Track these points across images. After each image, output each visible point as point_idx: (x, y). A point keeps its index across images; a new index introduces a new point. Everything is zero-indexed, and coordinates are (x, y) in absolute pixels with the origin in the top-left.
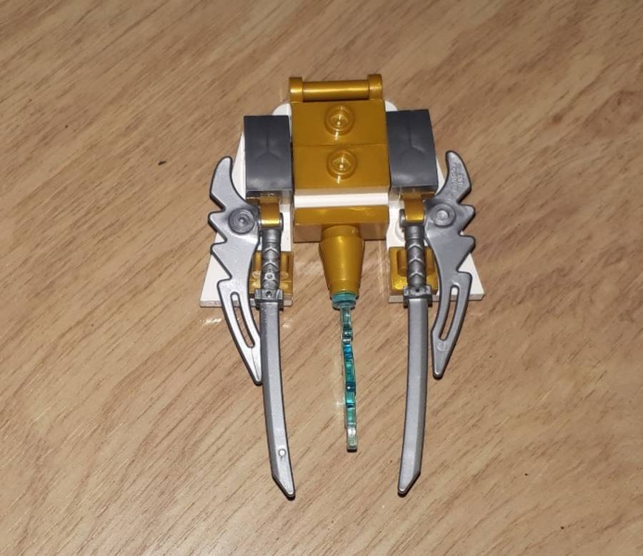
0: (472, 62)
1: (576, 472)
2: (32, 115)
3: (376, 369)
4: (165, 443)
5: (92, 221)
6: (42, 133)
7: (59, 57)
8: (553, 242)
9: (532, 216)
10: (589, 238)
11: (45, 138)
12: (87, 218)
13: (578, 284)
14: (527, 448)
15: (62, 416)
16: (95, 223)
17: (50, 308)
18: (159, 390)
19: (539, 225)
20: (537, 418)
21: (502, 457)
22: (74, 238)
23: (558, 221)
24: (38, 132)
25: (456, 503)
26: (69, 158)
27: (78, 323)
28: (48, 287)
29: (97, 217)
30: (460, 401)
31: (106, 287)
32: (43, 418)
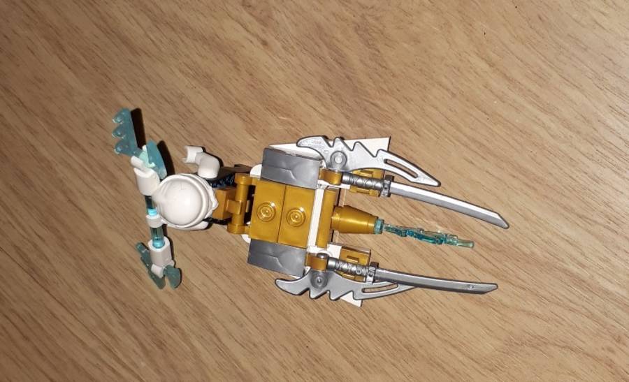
0: (237, 99)
1: (479, 4)
2: (303, 370)
3: (431, 135)
4: (496, 264)
5: (364, 325)
6: (314, 363)
7: (266, 356)
8: (339, 36)
9: (325, 52)
10: (334, 14)
11: (316, 360)
12: (361, 328)
13: (363, 16)
14: (468, 36)
15: (488, 331)
16: (364, 323)
17: (421, 346)
18: (464, 271)
19: (329, 46)
20: (449, 32)
21: (475, 50)
22: (375, 335)
23: (326, 35)
24: (314, 365)
25: (508, 75)
26: (326, 344)
27: (428, 327)
28: (408, 349)
29: (360, 322)
30: (444, 81)
31: (403, 312)
32: (492, 344)
